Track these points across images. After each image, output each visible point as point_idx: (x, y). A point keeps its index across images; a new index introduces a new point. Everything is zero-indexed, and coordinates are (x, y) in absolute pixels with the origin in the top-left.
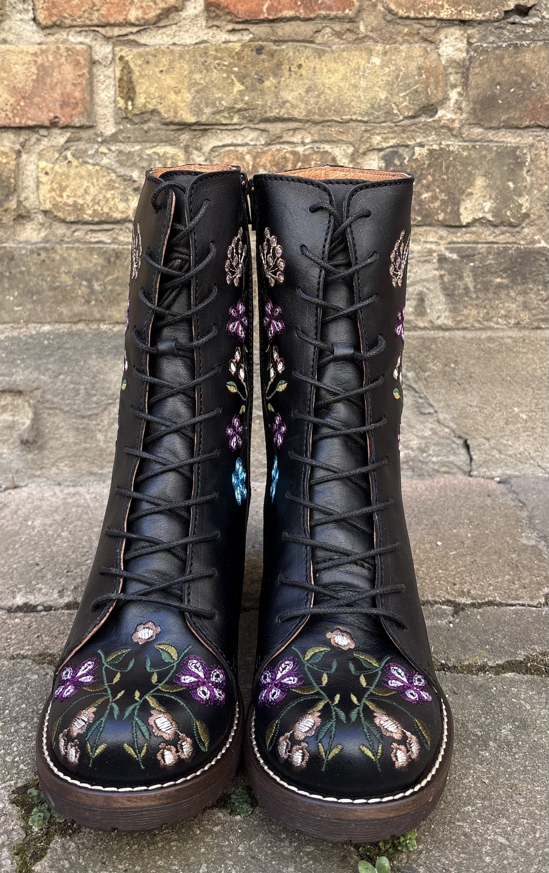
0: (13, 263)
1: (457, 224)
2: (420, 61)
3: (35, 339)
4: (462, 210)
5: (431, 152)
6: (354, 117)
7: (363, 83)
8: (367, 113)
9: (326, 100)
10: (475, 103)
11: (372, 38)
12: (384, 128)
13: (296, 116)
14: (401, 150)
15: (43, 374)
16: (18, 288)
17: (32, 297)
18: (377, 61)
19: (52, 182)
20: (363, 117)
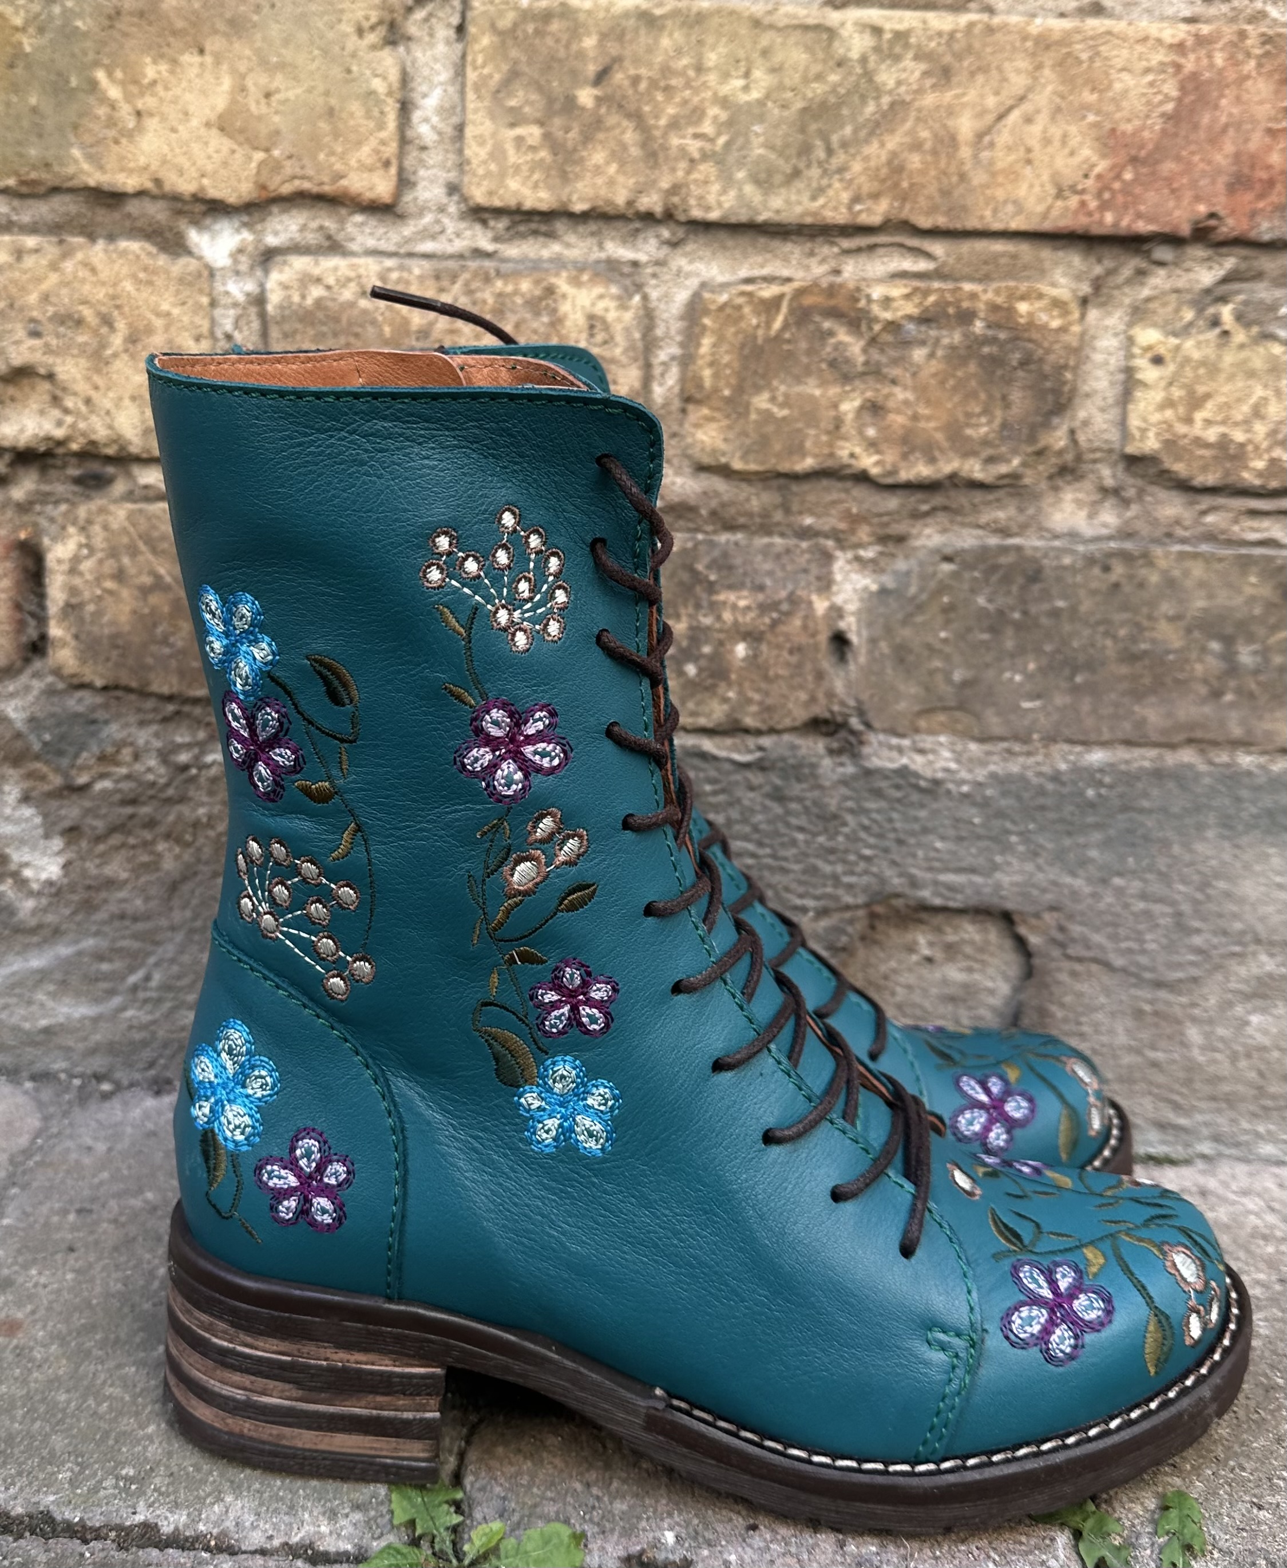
0: (1036, 588)
3: (1063, 784)
15: (1073, 874)
16: (1038, 651)
17: (1071, 678)
19: (1170, 384)
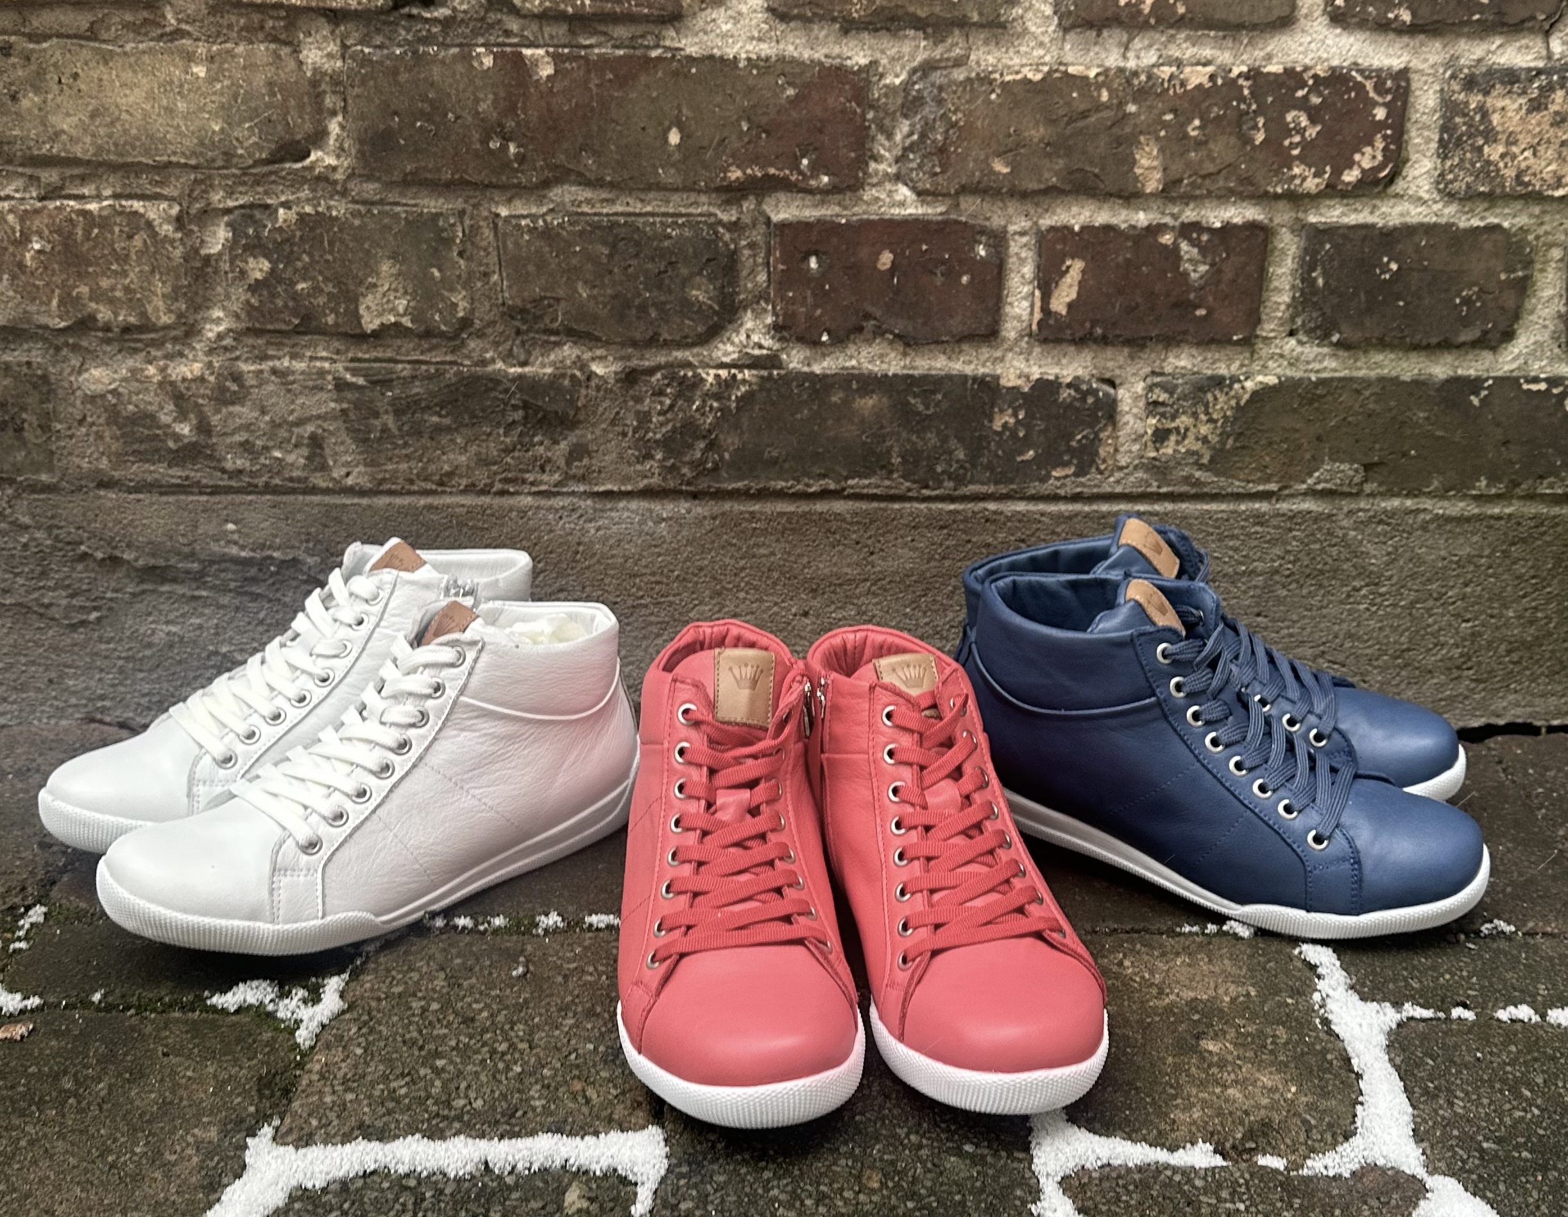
1: (358, 331)
2: (270, 72)
4: (362, 310)
5: (302, 217)
6: (174, 159)
7: (181, 106)
8: (194, 153)
9: (126, 132)
10: (361, 142)
11: (189, 34)
12: (227, 177)
13: (79, 155)
14: (258, 214)
18: (200, 71)
20: (187, 158)
